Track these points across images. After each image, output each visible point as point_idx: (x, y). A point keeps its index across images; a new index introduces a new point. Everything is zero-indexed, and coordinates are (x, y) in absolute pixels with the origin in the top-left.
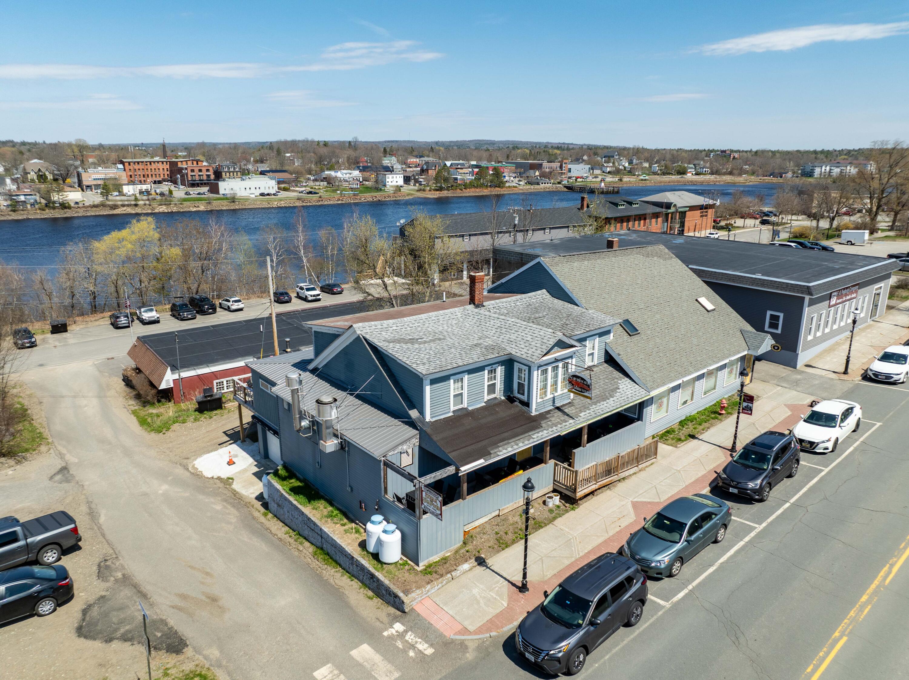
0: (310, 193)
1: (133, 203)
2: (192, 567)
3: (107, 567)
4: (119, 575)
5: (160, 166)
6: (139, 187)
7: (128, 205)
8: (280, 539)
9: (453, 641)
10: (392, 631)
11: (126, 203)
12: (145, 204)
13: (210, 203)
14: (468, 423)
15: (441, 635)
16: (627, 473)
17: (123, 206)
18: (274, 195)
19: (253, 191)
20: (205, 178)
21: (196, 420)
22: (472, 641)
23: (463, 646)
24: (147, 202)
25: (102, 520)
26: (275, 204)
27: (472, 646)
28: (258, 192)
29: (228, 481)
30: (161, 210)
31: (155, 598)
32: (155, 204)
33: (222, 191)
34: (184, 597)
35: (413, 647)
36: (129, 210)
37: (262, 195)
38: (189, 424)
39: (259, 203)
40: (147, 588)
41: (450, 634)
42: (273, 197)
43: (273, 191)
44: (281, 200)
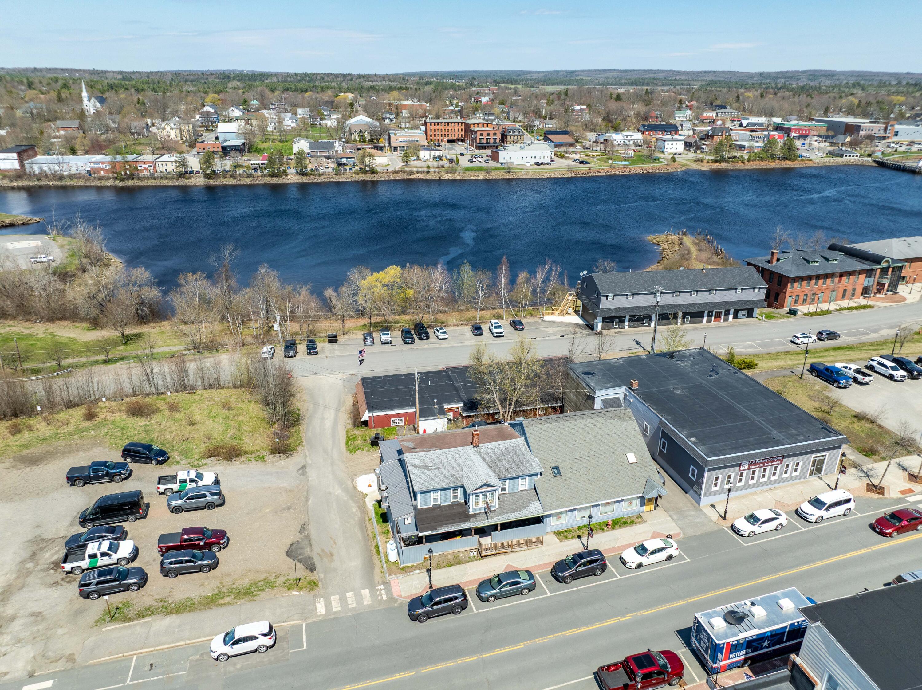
0: (582, 162)
1: (426, 170)
2: (331, 538)
3: (304, 528)
4: (306, 533)
5: (456, 127)
6: (433, 153)
7: (422, 172)
8: (368, 535)
9: (394, 598)
10: (379, 588)
11: (420, 170)
12: (435, 172)
13: (488, 173)
14: (438, 511)
15: (392, 595)
16: (519, 549)
17: (418, 172)
18: (548, 164)
19: (529, 159)
20: (492, 141)
21: (369, 450)
22: (400, 600)
23: (396, 601)
24: (437, 170)
25: (310, 503)
26: (546, 175)
27: (399, 601)
28: (533, 161)
29: (365, 495)
30: (447, 178)
31: (314, 548)
32: (443, 171)
33: (501, 160)
34: (323, 550)
35: (381, 595)
36: (422, 176)
37: (537, 164)
38: (365, 452)
39: (531, 174)
40: (313, 543)
41: (395, 596)
42: (547, 166)
43: (547, 160)
44: (552, 172)
